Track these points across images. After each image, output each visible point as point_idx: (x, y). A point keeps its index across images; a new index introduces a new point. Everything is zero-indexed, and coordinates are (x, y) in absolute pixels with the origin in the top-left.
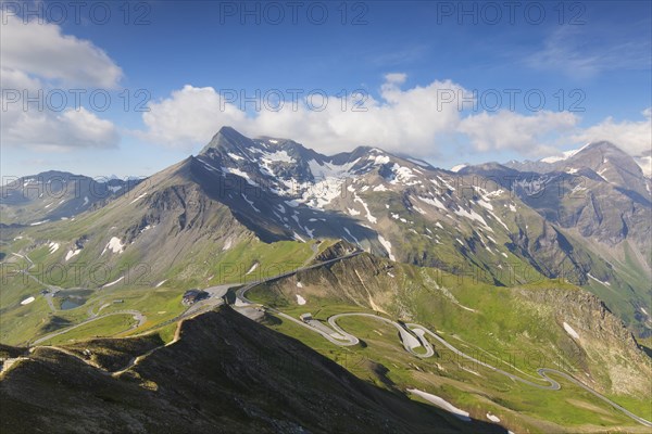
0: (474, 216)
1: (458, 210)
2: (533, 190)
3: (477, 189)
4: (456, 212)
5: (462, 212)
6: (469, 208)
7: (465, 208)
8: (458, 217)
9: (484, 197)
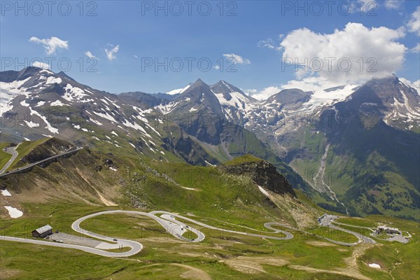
0: (137, 127)
1: (125, 122)
2: (166, 111)
3: (135, 108)
4: (124, 124)
5: (128, 124)
6: (132, 121)
7: (130, 121)
8: (126, 127)
9: (140, 113)
